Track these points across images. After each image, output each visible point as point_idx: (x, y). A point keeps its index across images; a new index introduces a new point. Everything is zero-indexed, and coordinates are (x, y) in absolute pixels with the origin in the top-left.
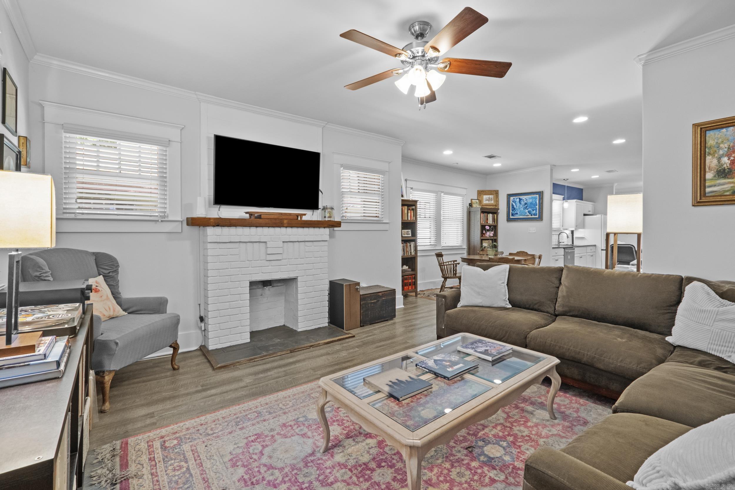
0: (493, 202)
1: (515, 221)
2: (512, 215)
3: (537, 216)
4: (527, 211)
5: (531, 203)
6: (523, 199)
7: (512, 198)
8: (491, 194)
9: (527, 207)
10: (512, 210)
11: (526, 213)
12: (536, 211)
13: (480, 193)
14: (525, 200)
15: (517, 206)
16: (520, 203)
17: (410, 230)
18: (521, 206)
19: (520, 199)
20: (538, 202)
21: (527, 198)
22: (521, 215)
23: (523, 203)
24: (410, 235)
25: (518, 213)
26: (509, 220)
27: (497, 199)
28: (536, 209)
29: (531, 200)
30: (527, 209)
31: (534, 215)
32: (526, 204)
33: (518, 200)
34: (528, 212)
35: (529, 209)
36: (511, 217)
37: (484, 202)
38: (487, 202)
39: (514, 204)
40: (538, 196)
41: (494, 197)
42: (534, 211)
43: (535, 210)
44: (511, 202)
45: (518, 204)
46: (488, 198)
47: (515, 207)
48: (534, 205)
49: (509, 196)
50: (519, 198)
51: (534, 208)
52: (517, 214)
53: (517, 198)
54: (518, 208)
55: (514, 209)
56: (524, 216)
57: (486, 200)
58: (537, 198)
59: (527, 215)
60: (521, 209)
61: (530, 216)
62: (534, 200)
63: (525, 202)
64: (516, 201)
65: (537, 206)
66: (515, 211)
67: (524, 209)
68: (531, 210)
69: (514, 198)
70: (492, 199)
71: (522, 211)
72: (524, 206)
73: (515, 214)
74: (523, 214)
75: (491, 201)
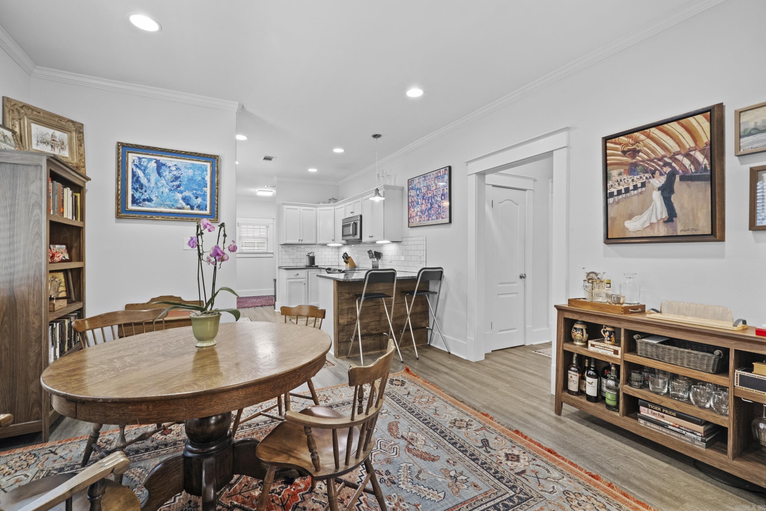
0: (66, 153)
1: (145, 218)
2: (134, 201)
3: (208, 212)
4: (179, 196)
5: (191, 180)
6: (169, 164)
7: (132, 157)
8: (61, 129)
9: (179, 186)
10: (133, 188)
11: (177, 201)
12: (205, 200)
13: (19, 111)
14: (174, 168)
15: (149, 181)
16: (159, 174)
18: (164, 182)
19: (160, 166)
20: (208, 178)
21: (179, 165)
22: (160, 205)
23: (166, 173)
25: (154, 198)
26: (122, 212)
27: (82, 148)
28: (204, 195)
29: (190, 172)
30: (181, 192)
31: (199, 207)
32: (177, 178)
33: (153, 165)
34: (184, 199)
35: (187, 194)
36: (130, 207)
37: (34, 147)
38: (47, 149)
39: (140, 173)
40: (208, 165)
41: (70, 139)
42: (199, 200)
43: (201, 195)
44: (130, 166)
45: (154, 176)
46: (49, 138)
47: (143, 180)
48: (199, 185)
49: (124, 149)
50: (157, 162)
51: (199, 192)
52: (150, 200)
53: (151, 160)
54: (152, 185)
55: (142, 186)
56: (171, 208)
57: (40, 139)
58: (207, 171)
59: (179, 206)
60: (161, 190)
61: (187, 209)
62: (200, 172)
63: (175, 173)
64: (146, 168)
65: (205, 189)
66: (143, 191)
67: (170, 190)
68: (192, 196)
69: (139, 158)
70: (63, 144)
71: (165, 195)
72: (172, 184)
73: (144, 200)
74: (169, 203)
75: (62, 149)
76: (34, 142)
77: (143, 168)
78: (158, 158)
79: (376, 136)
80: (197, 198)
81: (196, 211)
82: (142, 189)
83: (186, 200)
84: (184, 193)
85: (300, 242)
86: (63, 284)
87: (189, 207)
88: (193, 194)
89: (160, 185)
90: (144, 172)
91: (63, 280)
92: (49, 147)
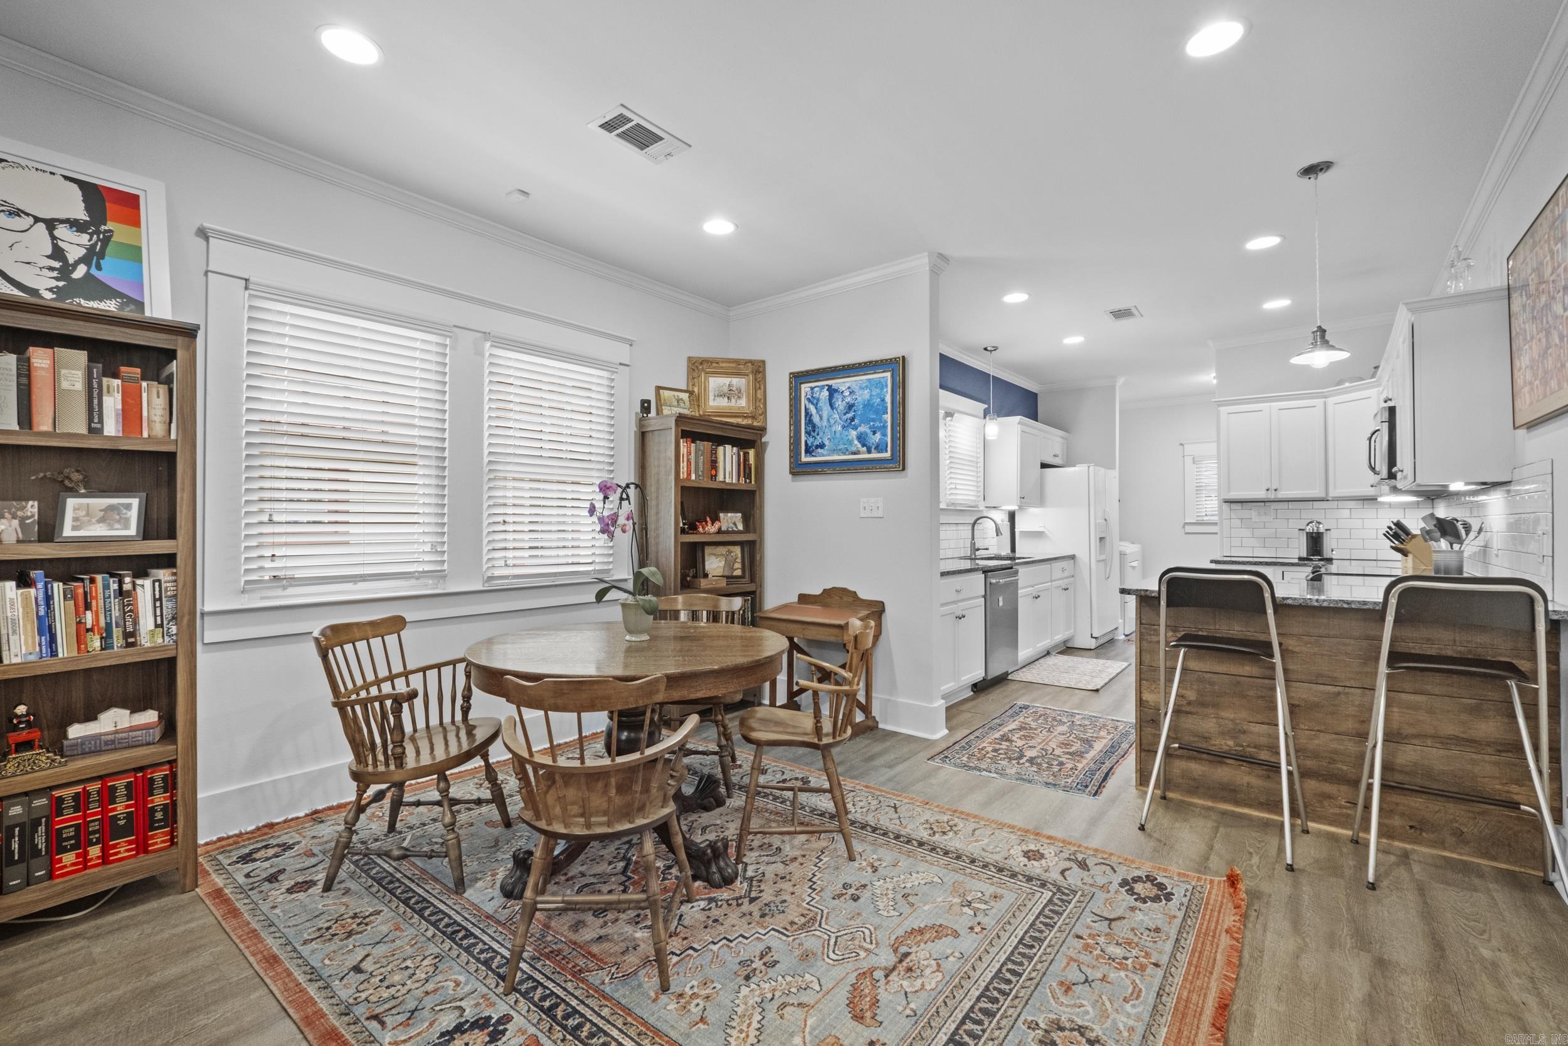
0: (743, 403)
1: (816, 473)
2: (808, 451)
3: (887, 455)
4: (854, 433)
5: (868, 405)
6: (842, 388)
7: (805, 388)
8: (738, 374)
9: (853, 419)
10: (806, 432)
11: (851, 443)
12: (885, 435)
13: (698, 367)
14: (847, 393)
15: (821, 418)
16: (832, 405)
17: (135, 502)
18: (836, 416)
19: (832, 391)
20: (888, 399)
21: (855, 387)
22: (834, 451)
23: (840, 404)
24: (132, 531)
25: (827, 443)
26: (798, 469)
27: (761, 391)
28: (885, 427)
29: (866, 394)
30: (855, 428)
31: (880, 448)
32: (850, 407)
33: (826, 393)
34: (859, 438)
35: (862, 429)
36: (805, 459)
37: (711, 403)
38: (723, 403)
39: (812, 409)
40: (888, 375)
41: (748, 382)
42: (878, 436)
43: (880, 428)
44: (803, 402)
45: (826, 410)
46: (726, 389)
47: (816, 419)
48: (877, 412)
49: (798, 378)
50: (830, 388)
51: (877, 424)
52: (822, 446)
53: (822, 387)
54: (825, 423)
55: (814, 426)
56: (845, 454)
57: (717, 393)
58: (887, 386)
59: (854, 449)
60: (833, 429)
61: (864, 453)
62: (878, 391)
63: (848, 399)
64: (818, 400)
65: (885, 416)
66: (815, 434)
67: (844, 427)
68: (868, 431)
69: (812, 389)
70: (740, 391)
71: (838, 435)
72: (845, 417)
73: (817, 447)
74: (842, 447)
75: (739, 397)
76: (711, 397)
77: (815, 402)
78: (829, 382)
79: (1311, 171)
80: (874, 433)
81: (875, 455)
82: (814, 431)
83: (861, 438)
84: (860, 429)
85: (1272, 496)
86: (739, 560)
87: (865, 449)
88: (870, 428)
89: (832, 421)
90: (816, 405)
91: (740, 555)
92: (726, 399)
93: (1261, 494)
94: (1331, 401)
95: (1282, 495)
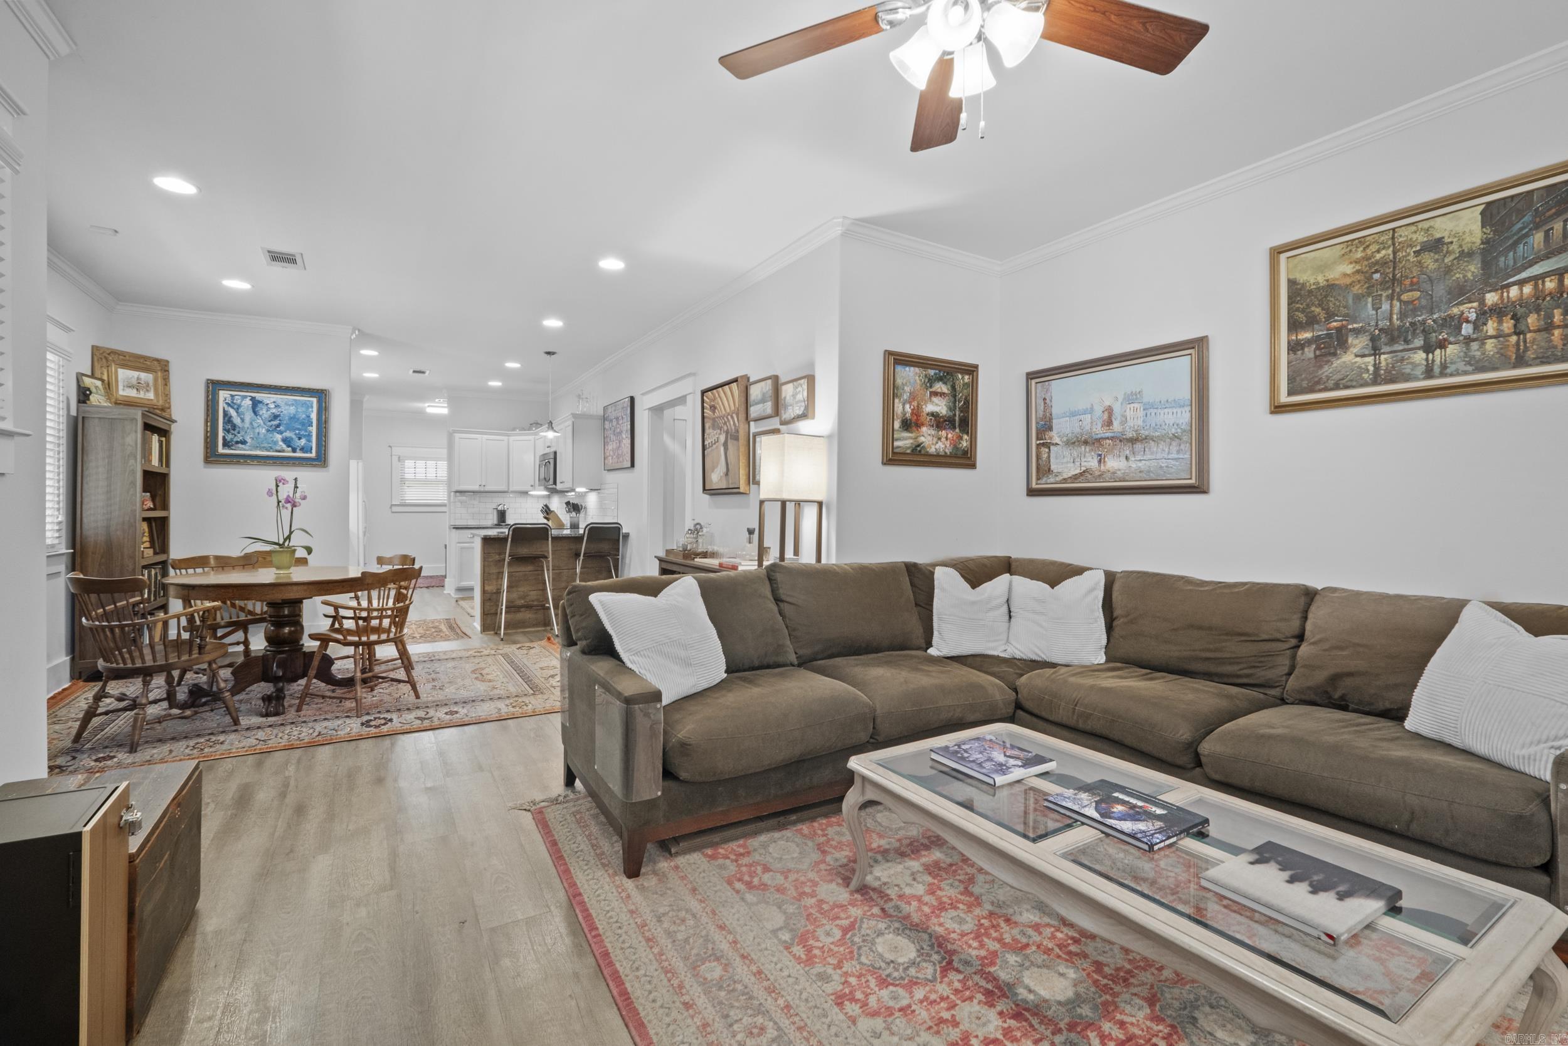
0: (151, 395)
1: (238, 463)
2: (226, 444)
3: (313, 455)
4: (279, 437)
5: (293, 418)
6: (266, 401)
7: (223, 395)
8: (146, 370)
9: (278, 426)
10: (224, 429)
11: (276, 443)
12: (310, 441)
13: (103, 357)
14: (272, 406)
15: (243, 420)
16: (255, 413)
18: (260, 421)
19: (255, 403)
20: (314, 416)
21: (279, 402)
22: (256, 448)
23: (263, 411)
25: (249, 440)
26: (211, 456)
27: (167, 388)
28: (309, 436)
29: (292, 410)
30: (281, 433)
31: (302, 449)
32: (275, 417)
33: (248, 402)
34: (285, 440)
35: (288, 434)
36: (221, 450)
37: (121, 393)
38: (133, 393)
39: (233, 412)
40: (314, 400)
41: (156, 380)
42: (303, 442)
43: (305, 436)
44: (222, 405)
45: (249, 415)
46: (134, 382)
47: (237, 420)
48: (303, 424)
49: (214, 386)
50: (253, 399)
51: (303, 433)
52: (244, 442)
53: (246, 397)
54: (247, 425)
55: (234, 427)
56: (269, 451)
57: (126, 383)
58: (312, 407)
59: (278, 448)
60: (257, 431)
61: (288, 452)
62: (304, 409)
63: (274, 411)
64: (239, 406)
65: (310, 428)
66: (236, 432)
67: (268, 431)
68: (294, 437)
69: (232, 396)
70: (148, 385)
71: (262, 436)
72: (270, 424)
73: (237, 442)
74: (266, 445)
75: (148, 391)
76: (121, 387)
77: (235, 407)
78: (253, 395)
79: (548, 353)
80: (300, 439)
81: (299, 454)
82: (234, 430)
83: (287, 441)
84: (284, 434)
85: (482, 489)
86: (147, 534)
87: (290, 449)
88: (296, 434)
89: (255, 425)
90: (237, 410)
91: (147, 530)
92: (135, 391)
93: (476, 488)
94: (512, 438)
95: (488, 488)
